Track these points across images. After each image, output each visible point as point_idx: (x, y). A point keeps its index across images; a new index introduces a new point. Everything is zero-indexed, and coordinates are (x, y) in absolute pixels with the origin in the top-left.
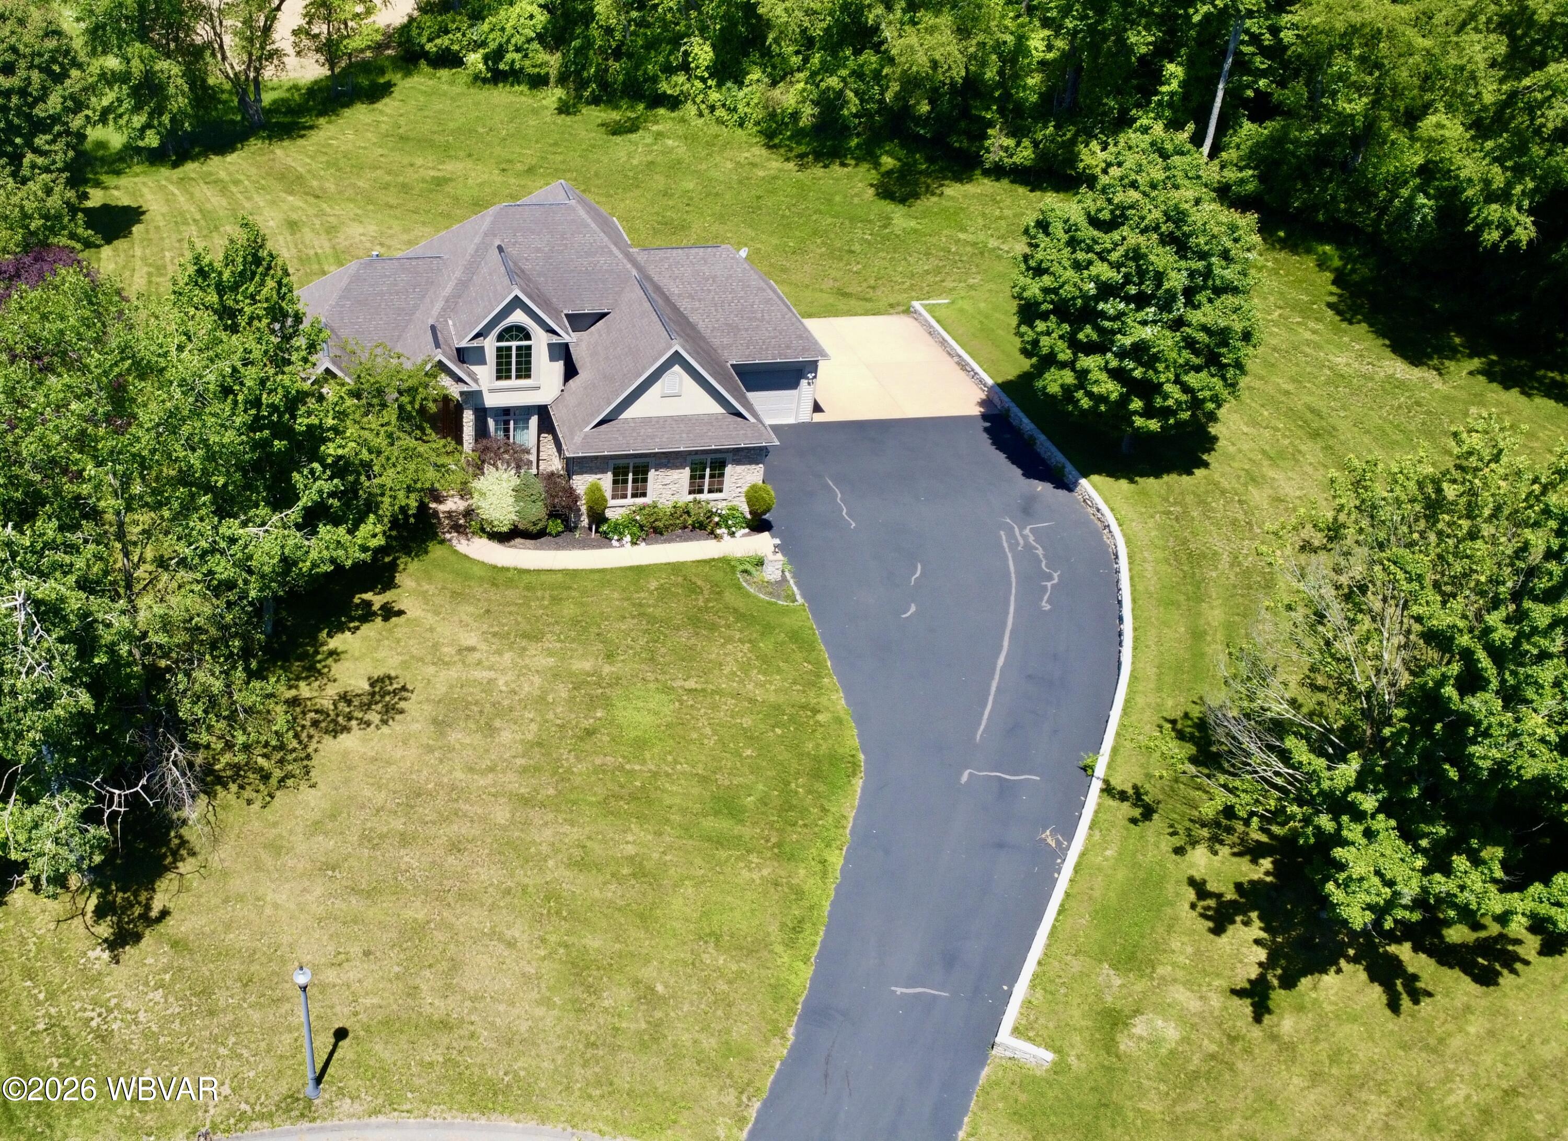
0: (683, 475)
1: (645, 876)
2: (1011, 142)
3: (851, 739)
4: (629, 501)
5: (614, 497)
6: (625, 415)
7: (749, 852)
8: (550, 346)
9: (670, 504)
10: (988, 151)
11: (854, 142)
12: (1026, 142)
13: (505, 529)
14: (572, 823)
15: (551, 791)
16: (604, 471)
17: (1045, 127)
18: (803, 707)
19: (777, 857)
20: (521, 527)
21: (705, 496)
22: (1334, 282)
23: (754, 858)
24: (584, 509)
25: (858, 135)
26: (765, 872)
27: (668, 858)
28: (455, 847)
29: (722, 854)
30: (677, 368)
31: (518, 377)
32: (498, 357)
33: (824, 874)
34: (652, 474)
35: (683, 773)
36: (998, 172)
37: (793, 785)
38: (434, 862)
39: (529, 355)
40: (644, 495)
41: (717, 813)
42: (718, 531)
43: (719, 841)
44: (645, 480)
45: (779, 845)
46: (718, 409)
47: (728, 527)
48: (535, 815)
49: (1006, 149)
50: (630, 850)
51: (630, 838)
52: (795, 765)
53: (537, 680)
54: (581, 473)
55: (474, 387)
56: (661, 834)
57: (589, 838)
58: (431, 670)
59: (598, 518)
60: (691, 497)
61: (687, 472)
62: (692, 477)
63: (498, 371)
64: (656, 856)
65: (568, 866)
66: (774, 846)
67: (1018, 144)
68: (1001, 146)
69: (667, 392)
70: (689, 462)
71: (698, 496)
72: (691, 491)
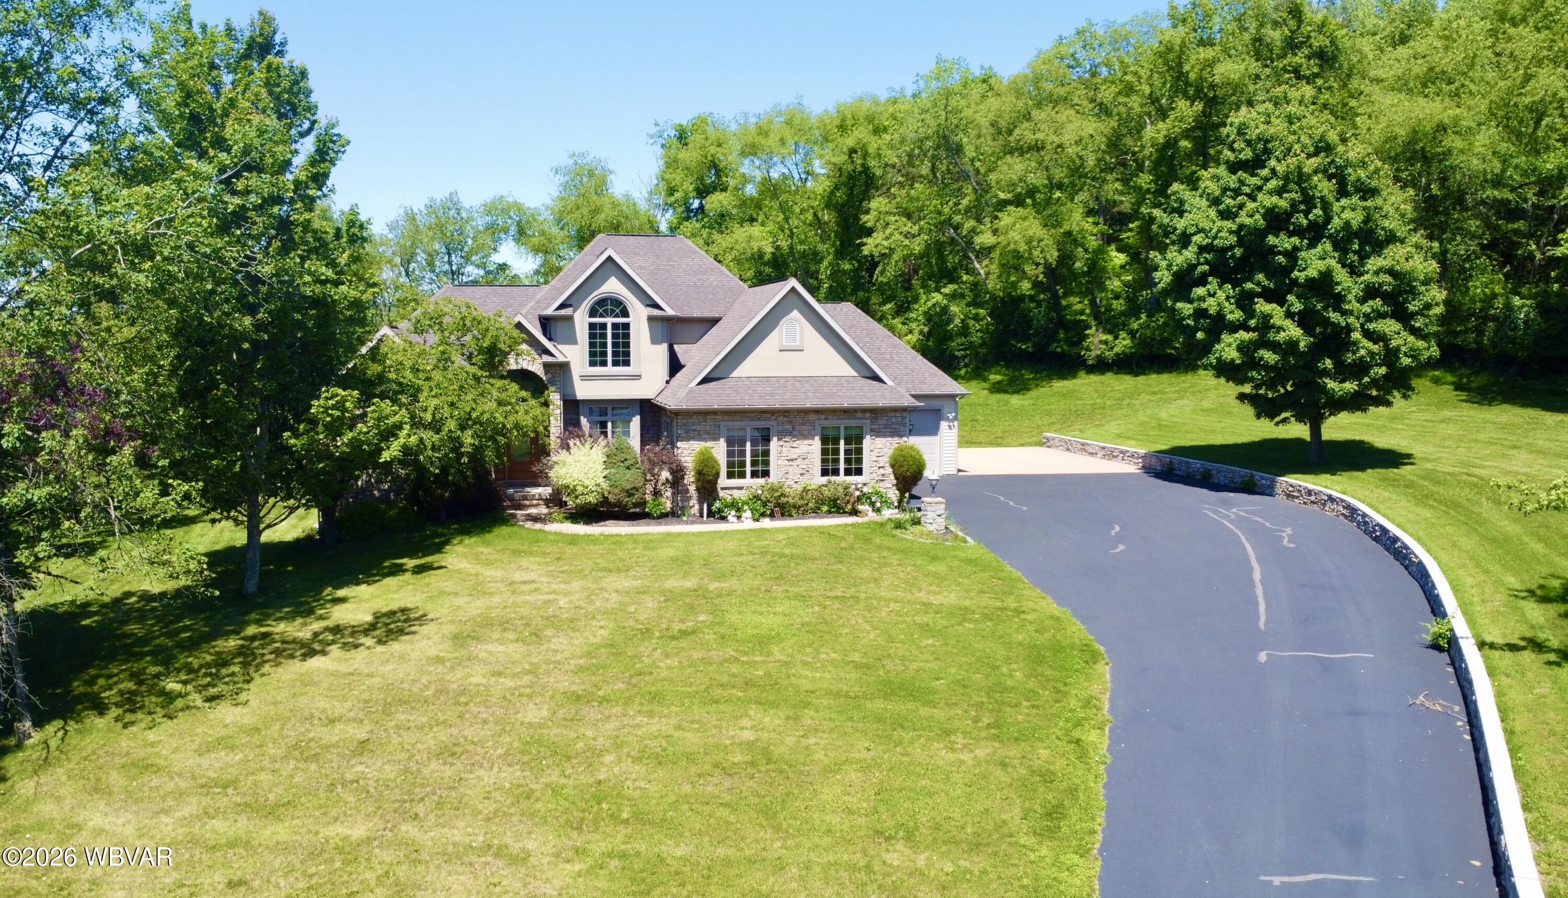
0: (813, 447)
1: (769, 761)
2: (1109, 337)
3: (1077, 630)
4: (748, 481)
5: (730, 475)
6: (738, 372)
7: (948, 733)
8: (651, 319)
9: (799, 488)
10: (1088, 349)
12: (1123, 334)
13: (592, 499)
14: (651, 714)
15: (621, 686)
16: (715, 438)
17: (1139, 318)
18: (1002, 609)
19: (996, 738)
20: (612, 498)
21: (842, 478)
23: (960, 740)
24: (692, 489)
26: (981, 753)
27: (812, 741)
29: (907, 736)
30: (795, 314)
31: (616, 364)
32: (592, 336)
33: (1083, 756)
34: (774, 444)
35: (832, 662)
36: (1101, 366)
37: (1004, 670)
39: (627, 336)
40: (766, 474)
41: (886, 697)
42: (860, 507)
43: (900, 723)
44: (766, 453)
45: (996, 725)
46: (846, 370)
47: (872, 504)
48: (593, 713)
49: (1106, 342)
50: (748, 735)
51: (745, 722)
52: (1001, 652)
53: (615, 598)
54: (688, 439)
55: (561, 359)
56: (796, 718)
57: (679, 727)
59: (708, 489)
60: (825, 479)
61: (816, 443)
62: (824, 452)
63: (592, 354)
64: (790, 740)
65: (638, 760)
66: (989, 726)
67: (1116, 338)
68: (1101, 342)
69: (786, 344)
70: (818, 429)
71: (833, 478)
72: (825, 473)
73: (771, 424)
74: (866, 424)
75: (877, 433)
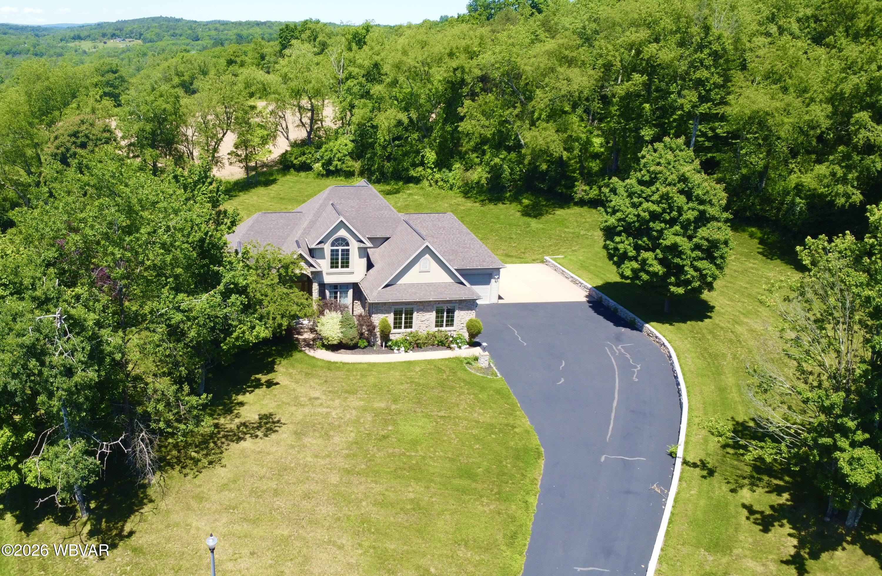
0: (432, 316)
1: (420, 509)
2: (587, 188)
3: (535, 440)
4: (403, 330)
5: (395, 328)
6: (399, 282)
7: (481, 497)
8: (359, 248)
9: (425, 333)
10: (576, 193)
11: (508, 194)
12: (595, 187)
13: (335, 342)
14: (376, 483)
15: (363, 466)
16: (389, 313)
17: (604, 180)
18: (507, 425)
19: (498, 499)
20: (344, 342)
21: (444, 328)
22: (759, 244)
23: (485, 500)
24: (378, 334)
25: (510, 191)
26: (492, 507)
27: (434, 499)
28: (307, 496)
29: (466, 498)
30: (427, 256)
31: (342, 267)
32: (332, 255)
33: (527, 509)
34: (415, 315)
35: (440, 457)
36: (582, 203)
37: (504, 463)
38: (294, 504)
39: (348, 255)
40: (411, 327)
41: (461, 477)
42: (452, 346)
43: (464, 491)
44: (411, 318)
45: (498, 493)
46: (449, 280)
47: (457, 344)
48: (355, 480)
49: (585, 191)
50: (411, 496)
51: (411, 489)
52: (504, 453)
53: (354, 412)
54: (377, 313)
55: (319, 269)
56: (428, 488)
57: (387, 490)
58: (294, 408)
59: (385, 337)
60: (437, 329)
61: (434, 314)
62: (437, 317)
63: (332, 263)
64: (426, 499)
65: (374, 505)
66: (496, 494)
67: (591, 189)
68: (583, 190)
69: (422, 269)
70: (435, 308)
71: (440, 329)
72: (437, 326)
73: (414, 307)
74: (457, 305)
75: (461, 309)
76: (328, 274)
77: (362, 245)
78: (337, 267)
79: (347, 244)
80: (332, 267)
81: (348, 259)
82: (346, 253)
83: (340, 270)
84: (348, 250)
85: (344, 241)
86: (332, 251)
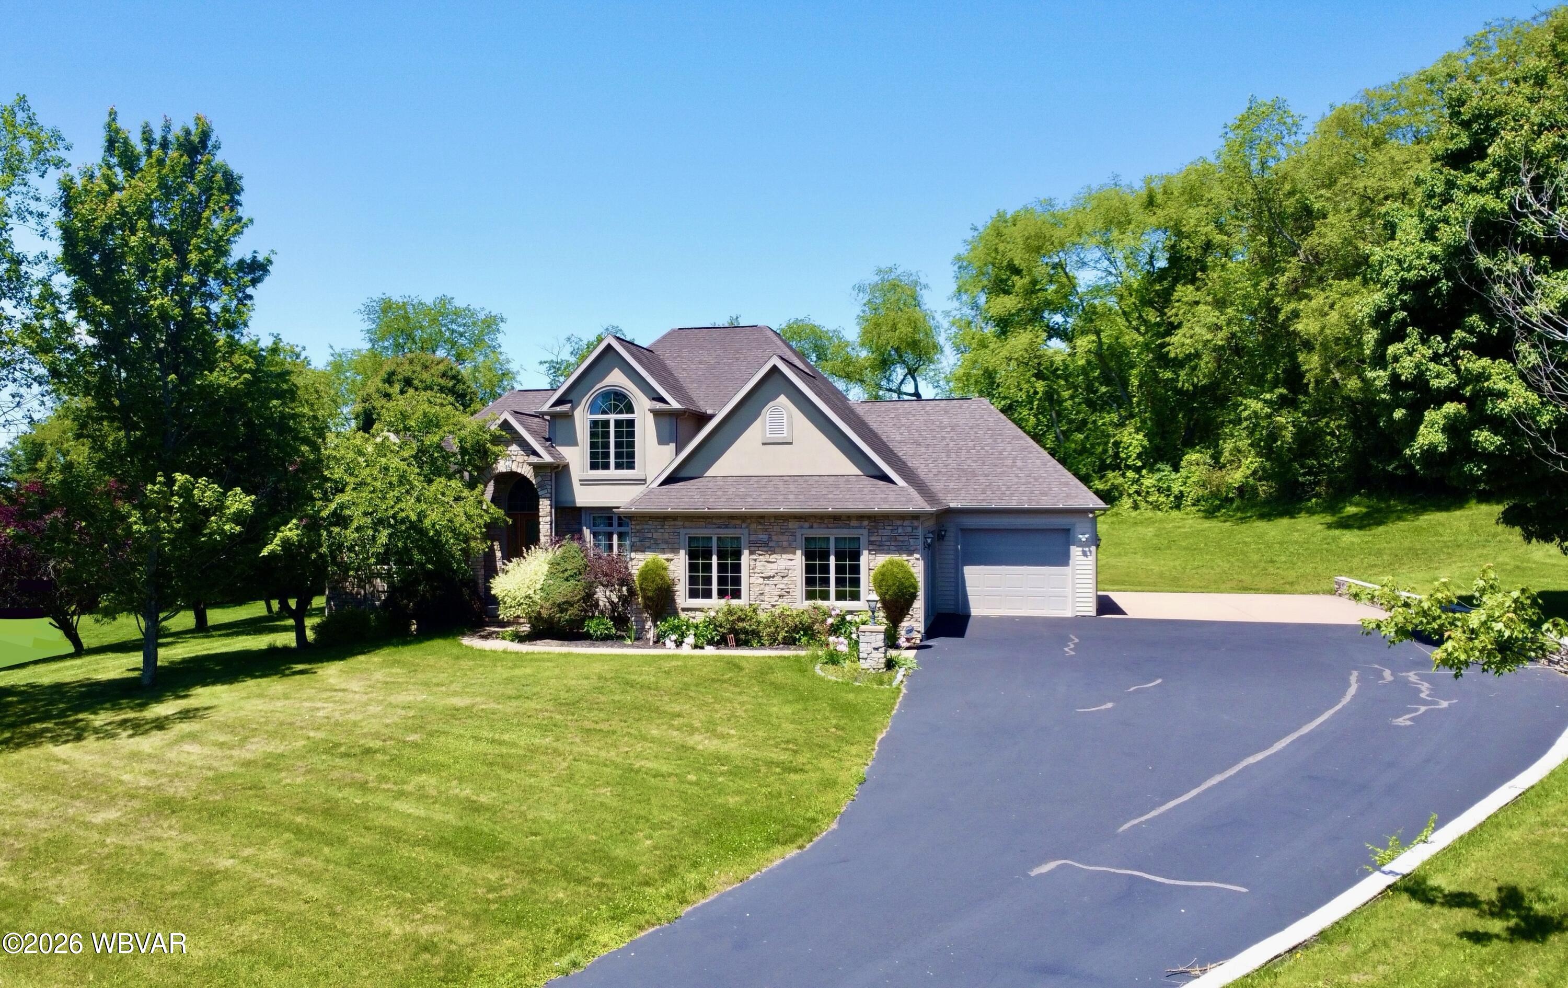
4: (715, 602)
5: (693, 594)
6: (710, 473)
8: (655, 415)
9: (777, 613)
21: (829, 604)
31: (618, 466)
32: (593, 435)
34: (747, 559)
39: (631, 434)
40: (737, 594)
44: (737, 568)
46: (851, 469)
54: (641, 548)
60: (808, 604)
61: (799, 559)
62: (810, 569)
63: (593, 455)
69: (770, 436)
71: (819, 602)
72: (810, 596)
73: (743, 533)
74: (865, 535)
75: (878, 546)
76: (585, 482)
77: (659, 406)
78: (606, 466)
79: (630, 409)
80: (594, 466)
81: (631, 445)
82: (627, 430)
83: (612, 473)
84: (631, 423)
85: (620, 400)
86: (594, 424)
